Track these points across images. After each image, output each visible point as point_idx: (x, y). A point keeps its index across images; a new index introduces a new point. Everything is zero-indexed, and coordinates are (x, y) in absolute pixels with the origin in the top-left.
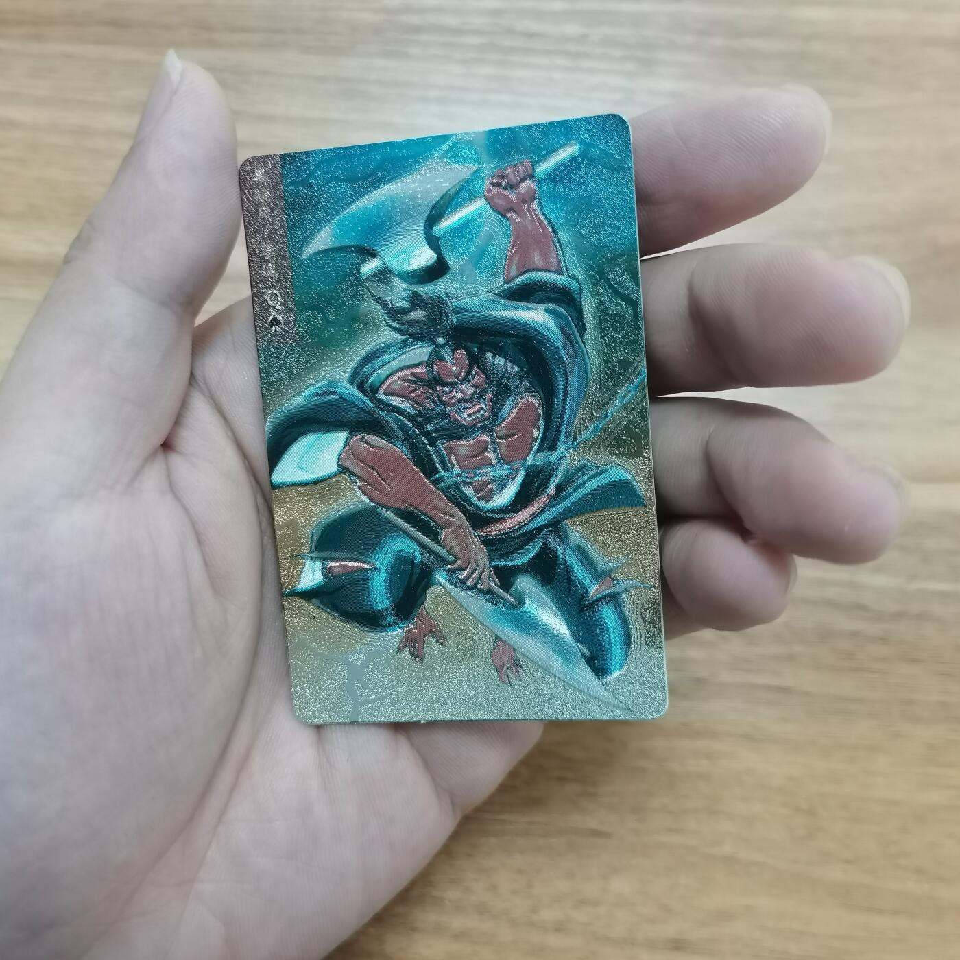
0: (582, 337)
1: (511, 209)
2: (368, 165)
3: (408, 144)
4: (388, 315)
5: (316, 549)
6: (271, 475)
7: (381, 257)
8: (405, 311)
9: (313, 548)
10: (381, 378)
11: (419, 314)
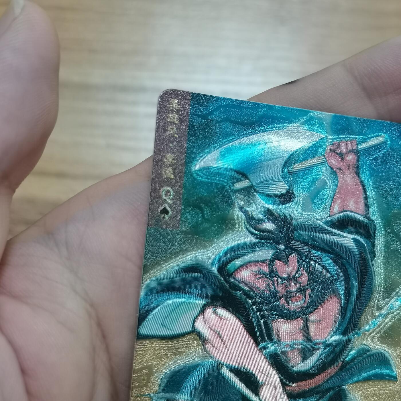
0: (372, 261)
1: (340, 169)
2: (252, 117)
3: (282, 110)
4: (248, 223)
5: (164, 391)
6: (138, 328)
7: (250, 181)
8: (260, 221)
9: (161, 389)
10: (235, 266)
11: (269, 226)
